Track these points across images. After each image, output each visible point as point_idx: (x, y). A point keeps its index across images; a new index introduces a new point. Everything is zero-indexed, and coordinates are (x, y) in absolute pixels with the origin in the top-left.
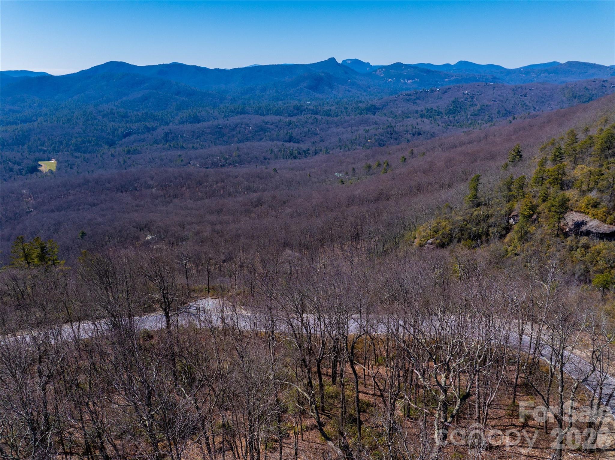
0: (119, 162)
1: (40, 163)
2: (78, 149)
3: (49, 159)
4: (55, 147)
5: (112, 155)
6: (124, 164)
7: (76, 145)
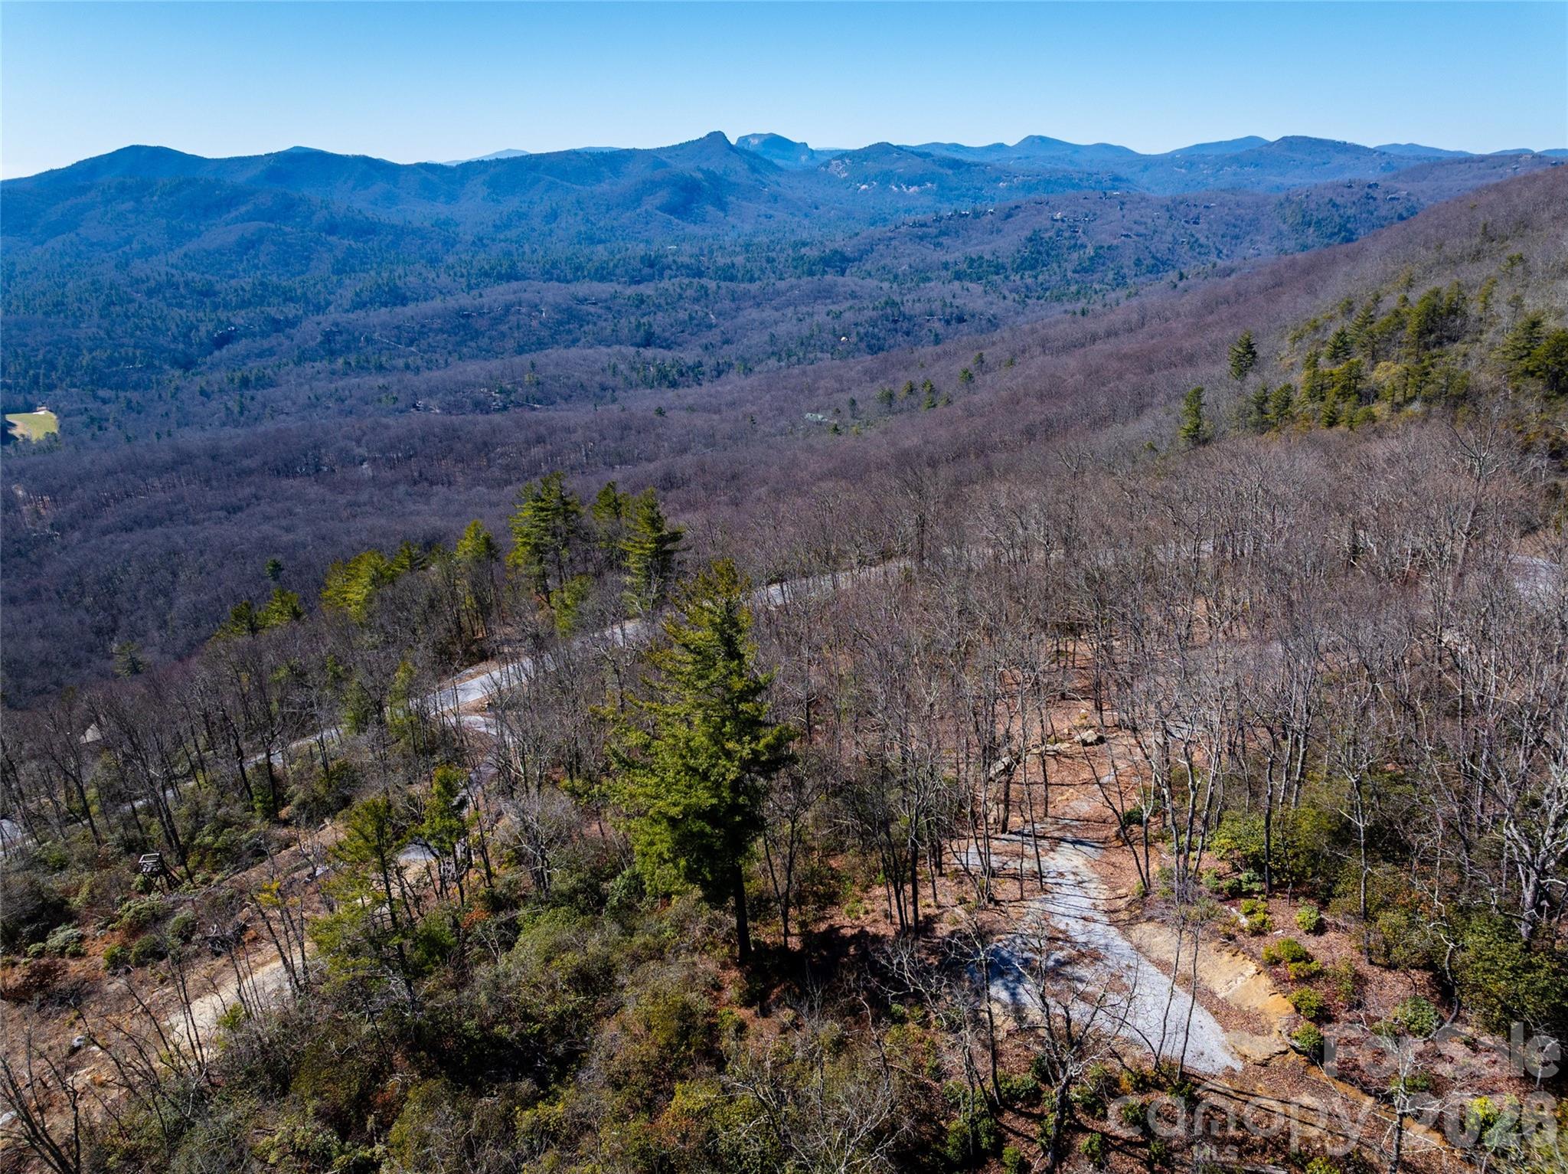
0: (227, 409)
1: (10, 418)
2: (98, 378)
4: (36, 377)
5: (203, 392)
6: (241, 413)
7: (94, 369)
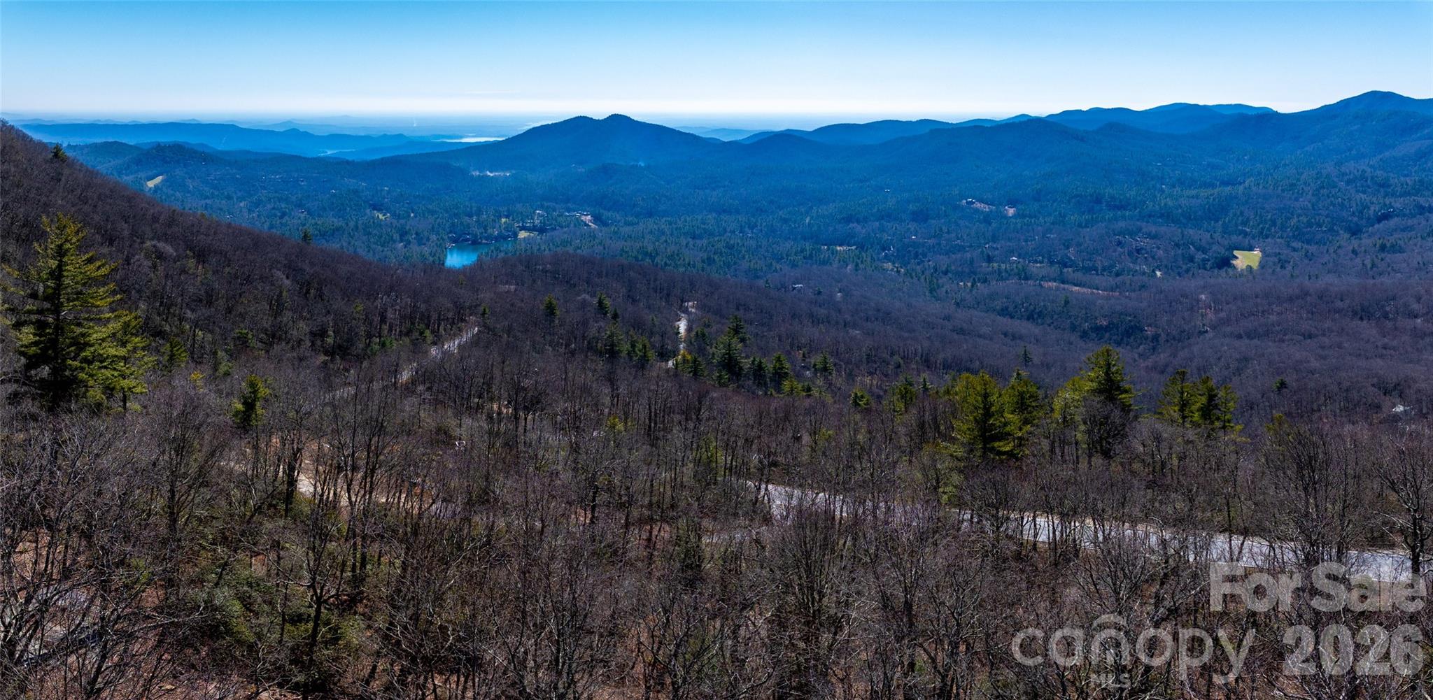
0: (1363, 264)
1: (1236, 253)
2: (1299, 235)
3: (1251, 249)
4: (1263, 229)
5: (1354, 252)
6: (1371, 268)
7: (1297, 228)
